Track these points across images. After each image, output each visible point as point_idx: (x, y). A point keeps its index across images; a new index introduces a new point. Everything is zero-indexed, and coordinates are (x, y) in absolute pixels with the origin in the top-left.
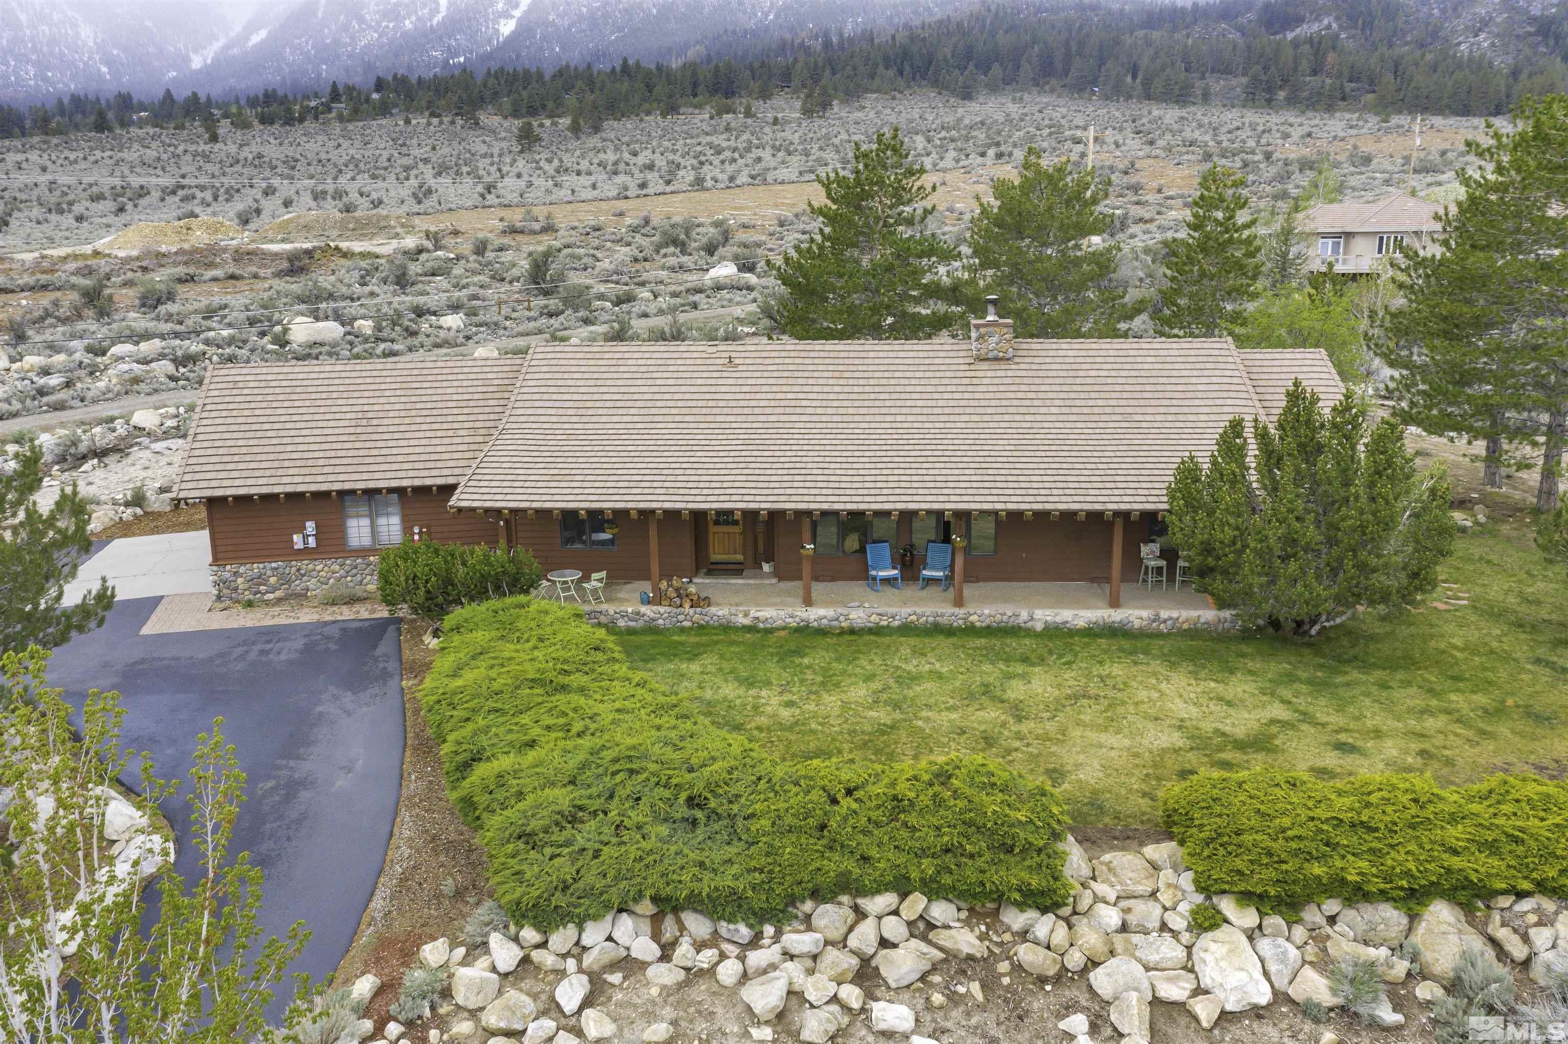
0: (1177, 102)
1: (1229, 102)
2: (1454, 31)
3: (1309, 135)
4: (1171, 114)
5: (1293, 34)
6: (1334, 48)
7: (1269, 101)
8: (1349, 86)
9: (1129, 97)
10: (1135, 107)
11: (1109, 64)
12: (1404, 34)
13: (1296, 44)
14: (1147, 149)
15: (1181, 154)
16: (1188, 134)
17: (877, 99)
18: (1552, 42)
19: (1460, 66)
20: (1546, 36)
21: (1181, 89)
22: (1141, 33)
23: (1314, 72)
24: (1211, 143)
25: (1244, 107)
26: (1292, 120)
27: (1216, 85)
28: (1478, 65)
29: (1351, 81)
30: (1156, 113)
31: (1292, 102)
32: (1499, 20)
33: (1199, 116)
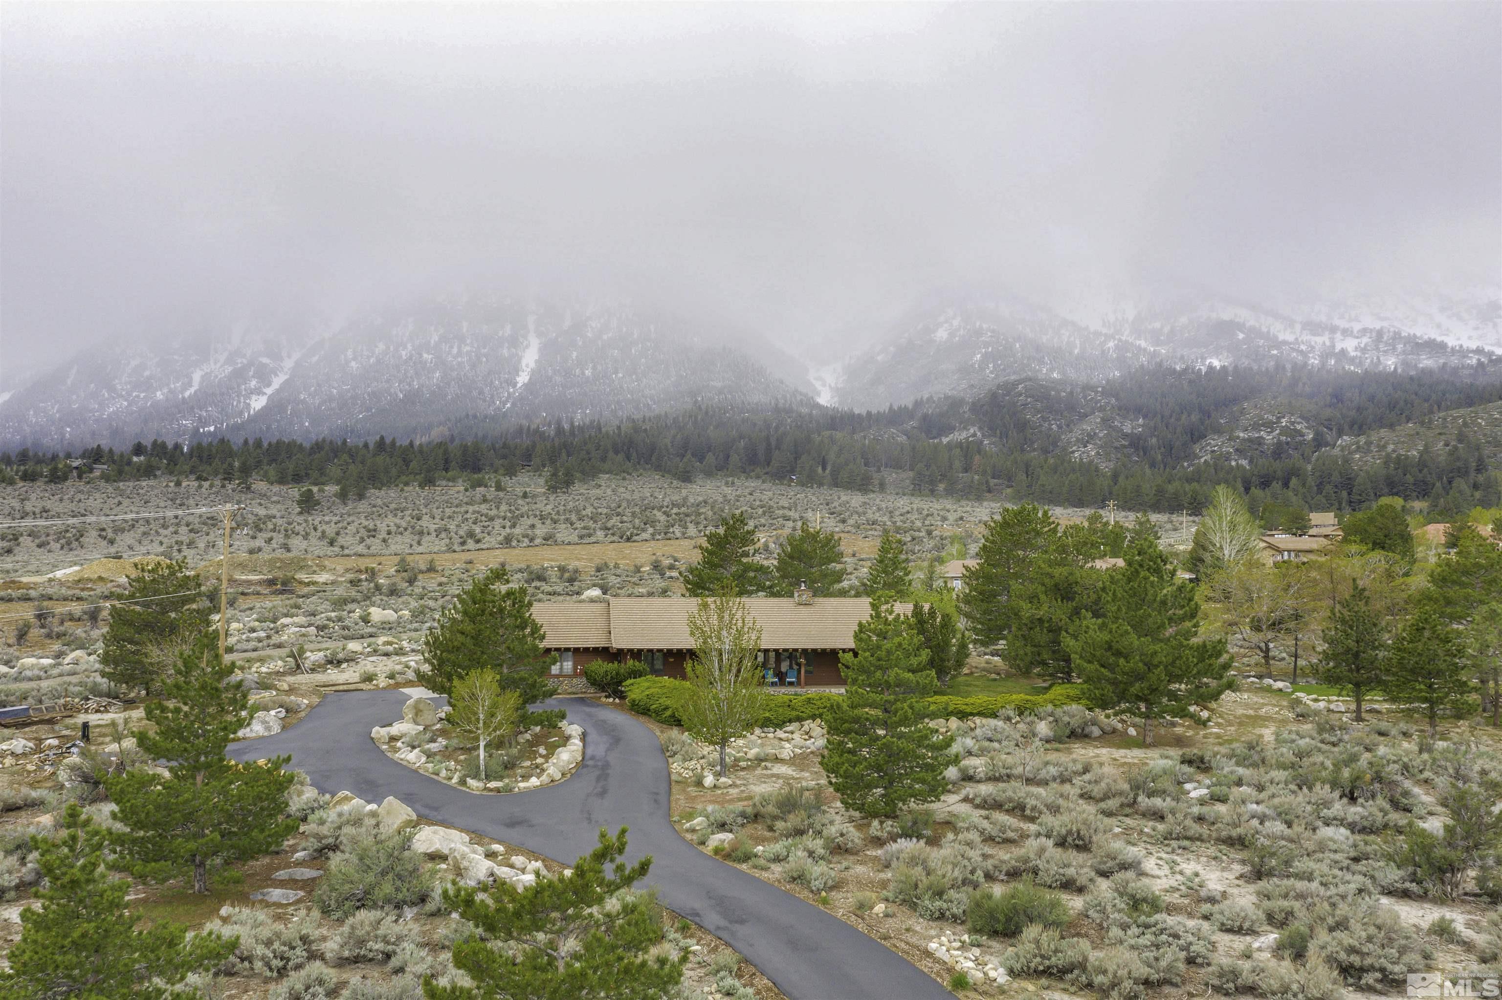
0: (859, 490)
1: (900, 491)
2: (1069, 443)
3: (961, 518)
4: (856, 500)
5: (948, 439)
6: (979, 452)
7: (932, 492)
8: (993, 482)
9: (821, 485)
10: (826, 493)
11: (804, 458)
12: (1033, 443)
13: (950, 446)
14: (841, 526)
15: (866, 530)
16: (870, 515)
17: (609, 479)
18: (1142, 453)
19: (1073, 470)
20: (1137, 449)
21: (862, 479)
22: (827, 433)
23: (966, 470)
24: (889, 523)
25: (913, 495)
26: (948, 507)
27: (891, 476)
28: (1088, 469)
29: (994, 478)
30: (844, 498)
31: (950, 492)
32: (1101, 435)
33: (878, 502)
